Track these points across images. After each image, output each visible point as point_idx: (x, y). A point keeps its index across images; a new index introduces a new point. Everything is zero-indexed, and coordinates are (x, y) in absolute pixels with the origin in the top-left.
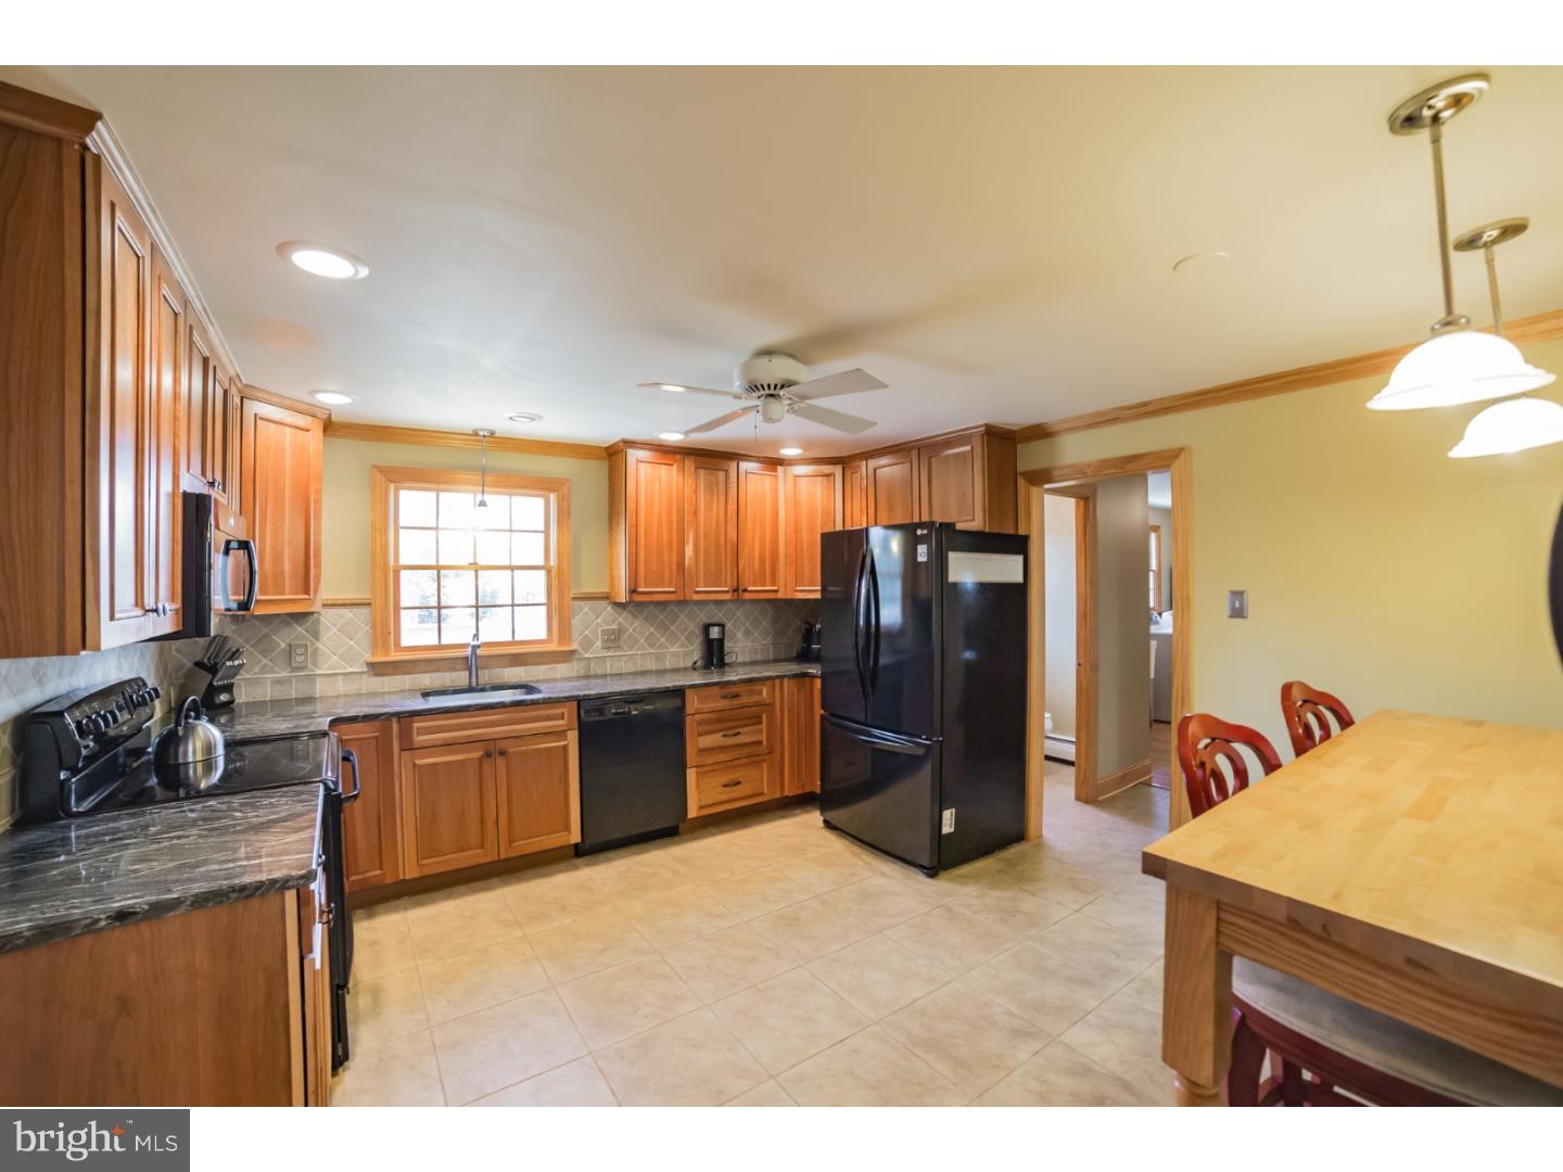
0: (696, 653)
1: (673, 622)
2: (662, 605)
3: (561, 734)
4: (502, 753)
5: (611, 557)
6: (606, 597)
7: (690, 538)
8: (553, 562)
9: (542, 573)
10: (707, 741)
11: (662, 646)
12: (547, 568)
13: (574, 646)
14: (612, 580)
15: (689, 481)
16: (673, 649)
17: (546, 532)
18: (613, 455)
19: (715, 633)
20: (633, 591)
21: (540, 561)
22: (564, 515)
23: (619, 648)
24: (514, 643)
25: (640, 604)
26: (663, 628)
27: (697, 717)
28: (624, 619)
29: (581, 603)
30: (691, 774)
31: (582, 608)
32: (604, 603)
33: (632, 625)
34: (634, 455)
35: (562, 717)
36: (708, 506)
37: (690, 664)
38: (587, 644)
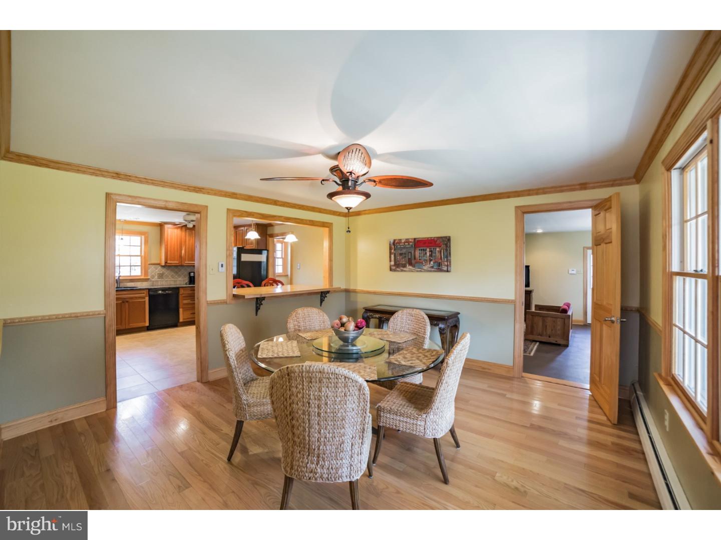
0: (187, 280)
1: (179, 271)
2: (176, 266)
3: (144, 298)
4: (127, 302)
5: (161, 253)
6: (159, 264)
7: (184, 248)
8: (143, 254)
9: (139, 258)
10: (185, 302)
11: (176, 278)
12: (141, 256)
13: (149, 277)
14: (161, 260)
15: (183, 233)
16: (180, 279)
17: (141, 246)
18: (161, 226)
19: (192, 274)
20: (166, 263)
21: (139, 254)
22: (146, 242)
23: (162, 278)
24: (130, 276)
25: (169, 266)
26: (177, 273)
27: (183, 295)
28: (164, 270)
29: (151, 266)
30: (181, 310)
31: (151, 267)
32: (158, 266)
33: (166, 272)
34: (166, 226)
35: (144, 293)
36: (189, 240)
37: (185, 283)
38: (153, 277)
